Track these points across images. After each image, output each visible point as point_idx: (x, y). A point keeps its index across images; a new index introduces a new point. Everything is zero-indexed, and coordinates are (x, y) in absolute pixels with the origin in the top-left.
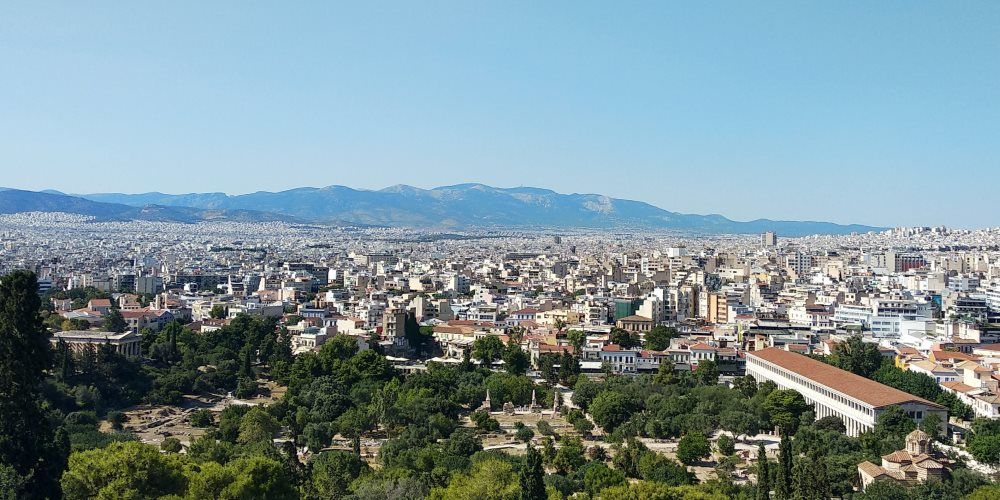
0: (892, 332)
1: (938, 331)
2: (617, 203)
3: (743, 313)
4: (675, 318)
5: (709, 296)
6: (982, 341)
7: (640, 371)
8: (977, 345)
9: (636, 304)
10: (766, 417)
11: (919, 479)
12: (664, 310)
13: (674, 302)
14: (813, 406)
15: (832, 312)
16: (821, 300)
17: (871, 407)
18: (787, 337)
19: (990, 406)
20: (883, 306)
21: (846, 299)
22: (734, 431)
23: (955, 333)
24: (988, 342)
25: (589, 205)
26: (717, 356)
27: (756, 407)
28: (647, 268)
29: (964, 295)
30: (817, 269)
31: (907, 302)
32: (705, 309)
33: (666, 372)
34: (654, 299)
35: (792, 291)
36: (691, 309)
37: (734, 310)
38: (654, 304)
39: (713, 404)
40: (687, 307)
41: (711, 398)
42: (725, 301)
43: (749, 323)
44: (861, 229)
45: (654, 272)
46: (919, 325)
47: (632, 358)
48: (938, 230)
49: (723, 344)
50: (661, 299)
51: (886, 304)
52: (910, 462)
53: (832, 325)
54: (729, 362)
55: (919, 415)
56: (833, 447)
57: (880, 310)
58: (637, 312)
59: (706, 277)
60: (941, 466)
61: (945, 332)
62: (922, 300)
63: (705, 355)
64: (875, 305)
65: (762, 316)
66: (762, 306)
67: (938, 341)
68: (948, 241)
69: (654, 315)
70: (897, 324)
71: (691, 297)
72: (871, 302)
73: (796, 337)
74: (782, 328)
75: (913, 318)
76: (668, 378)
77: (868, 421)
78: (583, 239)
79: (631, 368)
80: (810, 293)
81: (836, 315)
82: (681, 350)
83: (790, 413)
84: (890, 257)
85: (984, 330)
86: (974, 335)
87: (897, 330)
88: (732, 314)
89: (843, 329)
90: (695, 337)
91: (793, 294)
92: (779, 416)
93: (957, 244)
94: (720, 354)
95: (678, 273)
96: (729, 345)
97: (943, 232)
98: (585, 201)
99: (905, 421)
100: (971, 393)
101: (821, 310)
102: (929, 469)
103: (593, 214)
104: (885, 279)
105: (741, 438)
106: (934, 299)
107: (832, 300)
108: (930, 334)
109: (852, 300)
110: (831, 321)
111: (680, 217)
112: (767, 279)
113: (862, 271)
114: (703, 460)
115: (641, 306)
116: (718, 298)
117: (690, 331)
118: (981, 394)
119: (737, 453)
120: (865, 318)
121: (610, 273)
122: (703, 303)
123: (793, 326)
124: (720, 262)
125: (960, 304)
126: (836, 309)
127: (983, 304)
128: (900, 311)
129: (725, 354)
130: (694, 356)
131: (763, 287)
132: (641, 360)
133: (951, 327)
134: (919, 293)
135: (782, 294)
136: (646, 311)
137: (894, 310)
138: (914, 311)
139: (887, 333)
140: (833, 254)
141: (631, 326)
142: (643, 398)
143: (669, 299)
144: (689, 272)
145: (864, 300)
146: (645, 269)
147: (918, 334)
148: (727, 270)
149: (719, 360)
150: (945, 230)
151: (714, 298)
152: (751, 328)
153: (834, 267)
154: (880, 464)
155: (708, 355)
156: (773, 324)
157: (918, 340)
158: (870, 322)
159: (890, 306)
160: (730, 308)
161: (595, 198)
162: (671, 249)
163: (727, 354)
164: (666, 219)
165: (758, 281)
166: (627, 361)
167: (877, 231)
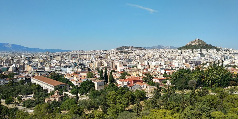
0: (66, 71)
1: (74, 70)
2: (12, 45)
3: (35, 69)
4: (19, 71)
5: (27, 65)
6: (82, 71)
7: (5, 83)
8: (81, 72)
9: (8, 68)
10: (32, 91)
11: (56, 100)
12: (16, 69)
13: (18, 67)
14: (42, 87)
15: (54, 67)
16: (52, 65)
17: (53, 86)
18: (43, 73)
19: (77, 83)
20: (65, 66)
21: (58, 65)
22: (22, 95)
23: (77, 70)
24: (83, 71)
25: (5, 46)
26: (25, 79)
27: (29, 89)
28: (15, 60)
29: (80, 63)
30: (54, 59)
31: (69, 64)
32: (26, 68)
33: (10, 83)
34: (13, 67)
35: (47, 63)
36: (23, 69)
37: (33, 68)
38: (13, 68)
39: (20, 89)
40: (22, 68)
41: (20, 88)
42: (31, 66)
43: (35, 71)
44: (67, 51)
45: (16, 61)
46: (71, 69)
47: (3, 81)
48: (81, 51)
49: (28, 76)
50: (15, 67)
51: (65, 65)
52: (55, 97)
53: (54, 70)
54: (28, 80)
55: (63, 86)
56: (42, 96)
57: (64, 66)
58: (8, 70)
59: (28, 61)
60: (61, 97)
61: (75, 70)
62: (72, 64)
63: (23, 79)
64: (63, 66)
65: (39, 69)
66: (40, 67)
67: (74, 72)
68: (83, 53)
69: (13, 70)
70: (67, 69)
71: (23, 66)
72: (62, 65)
73: (45, 73)
74: (43, 71)
75: (70, 68)
76: (10, 84)
77: (53, 89)
78: (3, 53)
79: (3, 83)
80: (50, 64)
81: (55, 68)
82: (17, 78)
83: (37, 89)
84: (70, 56)
85: (82, 69)
86: (80, 70)
87: (67, 70)
88: (32, 69)
89: (56, 71)
90: (21, 75)
91: (47, 64)
92: (35, 90)
93: (84, 53)
94: (26, 78)
95: (22, 61)
96: (29, 76)
97: (82, 51)
98: (4, 45)
99: (59, 88)
100: (74, 81)
101: (52, 67)
102: (58, 98)
103: (6, 48)
104: (67, 60)
105: (24, 96)
106: (75, 64)
107: (55, 65)
108: (73, 70)
109: (59, 65)
110: (54, 69)
111: (29, 48)
112: (42, 61)
113: (63, 59)
114: (12, 103)
115: (9, 69)
116: (29, 66)
117: (21, 73)
118: (76, 81)
119: (22, 100)
120: (61, 68)
121: (5, 61)
122: (26, 67)
123: (45, 71)
124: (33, 58)
125: (79, 64)
126: (55, 67)
127: (83, 64)
128: (68, 66)
129: (27, 78)
130: (20, 79)
131: (41, 63)
132: (6, 81)
133: (77, 69)
134: (72, 63)
135: (44, 64)
136: (11, 70)
137: (67, 66)
138: (70, 66)
139: (65, 71)
140: (58, 56)
141: (6, 73)
142: (3, 90)
143: (17, 67)
144: (25, 60)
145: (61, 65)
146: (14, 60)
147: (71, 71)
148: (34, 60)
149: (26, 79)
150: (83, 51)
151: (28, 66)
152: (36, 72)
153: (58, 58)
154: (49, 98)
155: (23, 78)
156: (41, 71)
157: (70, 72)
158: (62, 69)
159: (66, 65)
160: (32, 68)
161: (7, 44)
162: (22, 55)
163: (28, 78)
164: (25, 49)
165: (40, 62)
166: (2, 82)
167: (70, 51)
